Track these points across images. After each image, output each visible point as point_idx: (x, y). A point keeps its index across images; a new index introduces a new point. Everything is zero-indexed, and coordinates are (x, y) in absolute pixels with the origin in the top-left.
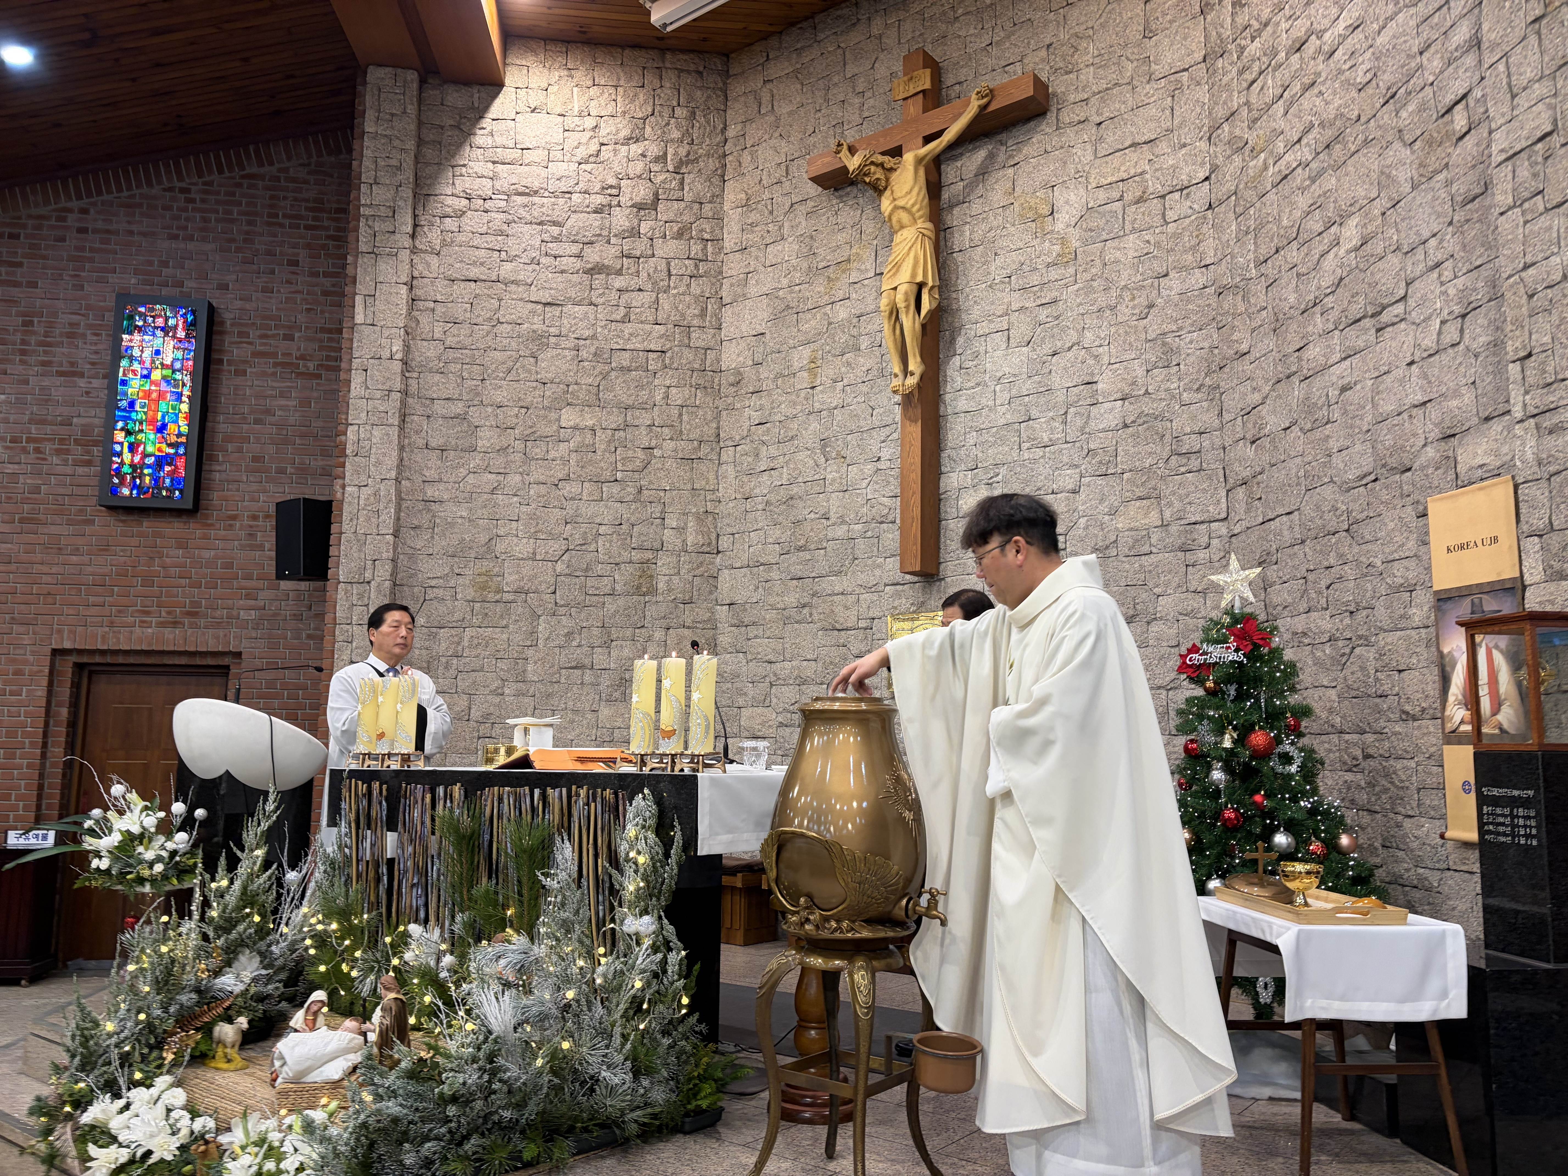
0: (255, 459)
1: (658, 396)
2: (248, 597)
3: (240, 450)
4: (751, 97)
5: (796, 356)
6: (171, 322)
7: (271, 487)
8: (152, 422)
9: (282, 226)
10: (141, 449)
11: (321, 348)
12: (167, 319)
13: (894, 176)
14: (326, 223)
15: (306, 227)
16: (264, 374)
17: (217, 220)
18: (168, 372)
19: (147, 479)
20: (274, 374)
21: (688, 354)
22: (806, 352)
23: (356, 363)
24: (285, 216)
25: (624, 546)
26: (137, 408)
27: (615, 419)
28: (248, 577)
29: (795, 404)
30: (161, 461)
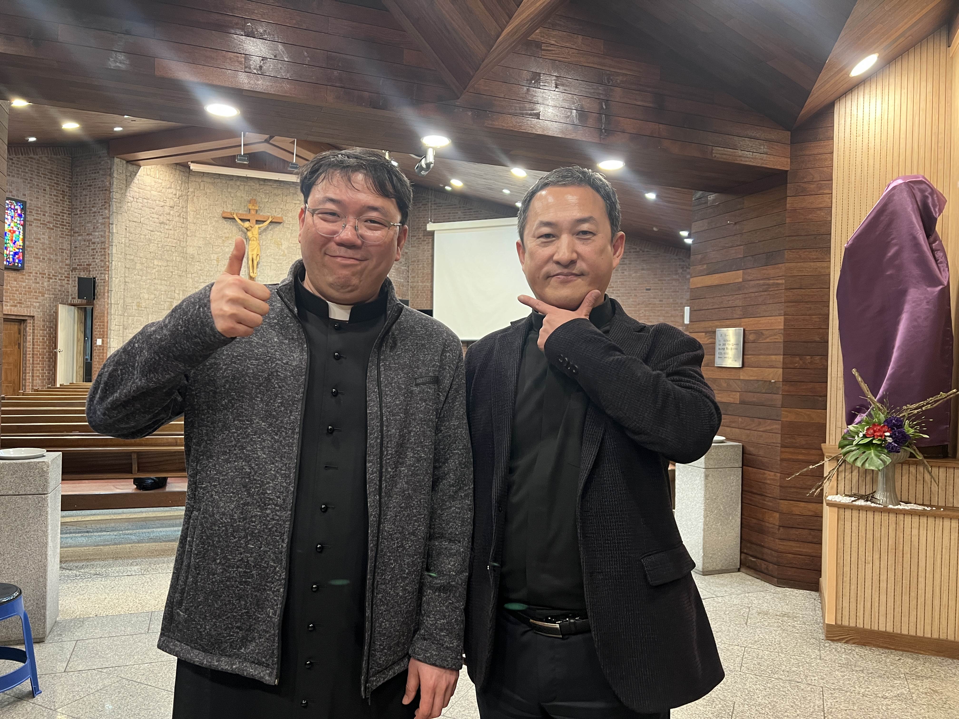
0: (36, 254)
1: (174, 259)
2: (36, 299)
3: (31, 251)
4: (197, 184)
5: (212, 256)
6: (16, 207)
7: (41, 264)
8: (12, 240)
9: (41, 177)
10: (9, 249)
11: (54, 220)
12: (15, 206)
13: (253, 229)
14: (54, 178)
15: (48, 179)
16: (37, 226)
17: (22, 172)
18: (16, 224)
19: (11, 260)
20: (40, 227)
21: (181, 248)
22: (216, 256)
23: (114, 244)
24: (42, 174)
25: (167, 298)
26: (7, 235)
27: (165, 264)
28: (36, 292)
29: (212, 268)
30: (16, 253)
